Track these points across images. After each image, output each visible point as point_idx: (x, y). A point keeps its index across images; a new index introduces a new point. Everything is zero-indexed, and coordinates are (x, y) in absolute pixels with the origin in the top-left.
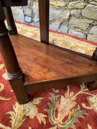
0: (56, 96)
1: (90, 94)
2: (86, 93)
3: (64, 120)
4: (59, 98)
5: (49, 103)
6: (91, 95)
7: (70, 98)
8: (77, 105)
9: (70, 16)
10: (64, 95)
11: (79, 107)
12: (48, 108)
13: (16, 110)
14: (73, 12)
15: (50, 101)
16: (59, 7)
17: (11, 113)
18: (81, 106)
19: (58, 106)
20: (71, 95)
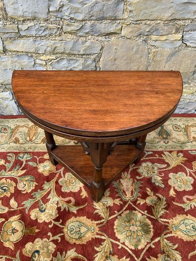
0: (116, 182)
2: (134, 168)
3: (132, 195)
4: (120, 182)
5: (116, 190)
6: (138, 168)
7: (126, 177)
8: (133, 180)
10: (121, 178)
11: (135, 180)
12: (117, 193)
13: (97, 207)
15: (115, 188)
17: (96, 211)
18: (136, 179)
19: (123, 188)
20: (126, 175)
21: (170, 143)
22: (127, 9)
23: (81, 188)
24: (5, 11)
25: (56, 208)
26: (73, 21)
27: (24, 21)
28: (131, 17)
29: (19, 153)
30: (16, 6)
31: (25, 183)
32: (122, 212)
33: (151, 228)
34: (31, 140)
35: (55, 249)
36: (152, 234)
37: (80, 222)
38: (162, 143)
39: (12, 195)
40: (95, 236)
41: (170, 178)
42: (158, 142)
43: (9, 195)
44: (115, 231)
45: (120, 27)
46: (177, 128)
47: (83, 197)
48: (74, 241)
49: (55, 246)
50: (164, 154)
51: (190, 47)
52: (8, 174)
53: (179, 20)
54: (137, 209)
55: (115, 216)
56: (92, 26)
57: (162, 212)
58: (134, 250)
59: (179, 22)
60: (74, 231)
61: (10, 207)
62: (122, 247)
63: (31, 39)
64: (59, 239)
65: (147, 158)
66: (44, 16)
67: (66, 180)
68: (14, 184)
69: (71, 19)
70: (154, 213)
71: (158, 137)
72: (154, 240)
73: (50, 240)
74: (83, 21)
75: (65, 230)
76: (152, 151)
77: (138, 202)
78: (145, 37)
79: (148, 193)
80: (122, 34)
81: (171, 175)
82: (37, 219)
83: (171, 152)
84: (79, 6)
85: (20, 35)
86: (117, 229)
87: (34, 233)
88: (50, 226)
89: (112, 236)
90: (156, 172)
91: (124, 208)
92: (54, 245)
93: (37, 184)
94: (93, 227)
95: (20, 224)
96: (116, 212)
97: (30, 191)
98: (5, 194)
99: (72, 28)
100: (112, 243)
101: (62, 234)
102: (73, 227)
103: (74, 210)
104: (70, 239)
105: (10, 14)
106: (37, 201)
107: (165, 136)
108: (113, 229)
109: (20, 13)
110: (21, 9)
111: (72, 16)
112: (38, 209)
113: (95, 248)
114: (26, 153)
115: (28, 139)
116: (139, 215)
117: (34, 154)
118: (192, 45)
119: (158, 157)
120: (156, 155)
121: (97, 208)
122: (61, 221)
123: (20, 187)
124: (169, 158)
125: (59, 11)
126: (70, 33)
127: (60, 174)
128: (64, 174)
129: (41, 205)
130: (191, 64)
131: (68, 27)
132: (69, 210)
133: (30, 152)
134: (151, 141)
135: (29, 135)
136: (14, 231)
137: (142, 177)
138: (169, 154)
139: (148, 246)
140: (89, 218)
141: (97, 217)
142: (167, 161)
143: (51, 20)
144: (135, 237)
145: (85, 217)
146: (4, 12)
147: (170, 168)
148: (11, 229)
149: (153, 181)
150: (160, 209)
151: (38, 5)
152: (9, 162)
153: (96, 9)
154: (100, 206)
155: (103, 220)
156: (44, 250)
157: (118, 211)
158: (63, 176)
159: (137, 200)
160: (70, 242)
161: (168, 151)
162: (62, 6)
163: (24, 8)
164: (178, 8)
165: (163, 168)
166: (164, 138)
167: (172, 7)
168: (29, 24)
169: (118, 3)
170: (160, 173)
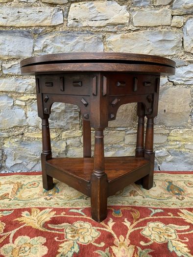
0: (104, 251)
1: (140, 228)
2: (136, 229)
4: (111, 251)
6: (142, 229)
7: (123, 244)
8: (135, 248)
9: (67, 147)
10: (113, 245)
11: (139, 248)
14: (69, 142)
18: (141, 246)
20: (122, 240)
21: (186, 199)
22: (107, 48)
27: (8, 60)
30: (3, 47)
38: (174, 199)
42: (168, 198)
46: (191, 184)
50: (181, 212)
51: (178, 84)
63: (14, 78)
65: (156, 217)
66: (28, 55)
67: (15, 246)
71: (167, 192)
76: (161, 209)
83: (191, 210)
84: (62, 46)
85: (3, 74)
90: (174, 236)
107: (177, 192)
109: (6, 53)
110: (7, 48)
118: (179, 82)
119: (172, 216)
120: (169, 214)
124: (190, 217)
125: (43, 51)
127: (8, 237)
128: (15, 237)
130: (184, 102)
134: (157, 197)
137: (150, 243)
138: (189, 212)
142: (188, 221)
149: (171, 249)
151: (24, 45)
153: (78, 47)
158: (11, 240)
161: (186, 209)
162: (46, 46)
163: (11, 48)
164: (155, 46)
165: (185, 231)
166: (176, 194)
167: (149, 44)
168: (13, 63)
169: (98, 43)
170: (181, 237)
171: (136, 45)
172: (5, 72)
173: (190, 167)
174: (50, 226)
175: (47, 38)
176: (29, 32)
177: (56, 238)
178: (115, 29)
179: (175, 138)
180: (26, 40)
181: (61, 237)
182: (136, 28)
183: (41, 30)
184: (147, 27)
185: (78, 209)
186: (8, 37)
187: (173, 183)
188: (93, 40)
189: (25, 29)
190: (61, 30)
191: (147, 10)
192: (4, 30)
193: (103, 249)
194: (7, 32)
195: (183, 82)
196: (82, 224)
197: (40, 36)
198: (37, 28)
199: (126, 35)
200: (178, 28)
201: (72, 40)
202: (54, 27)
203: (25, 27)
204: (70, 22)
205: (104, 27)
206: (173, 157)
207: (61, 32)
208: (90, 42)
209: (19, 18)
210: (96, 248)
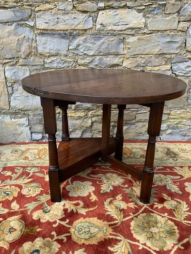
4: (132, 189)
9: (92, 123)
10: (133, 186)
12: (130, 198)
14: (94, 119)
15: (128, 194)
16: (78, 117)
17: (108, 213)
19: (136, 194)
20: (138, 184)
21: (179, 160)
22: (126, 47)
23: (90, 193)
24: (37, 49)
25: (62, 209)
26: (86, 56)
27: (49, 56)
28: (130, 52)
29: (27, 167)
30: (45, 46)
31: (30, 189)
32: (139, 215)
33: (175, 229)
34: (40, 158)
35: (59, 248)
36: (178, 235)
37: (89, 223)
38: (171, 160)
39: (14, 199)
40: (108, 237)
41: (187, 187)
42: (167, 160)
43: (11, 198)
44: (133, 232)
45: (121, 60)
46: (183, 150)
47: (92, 201)
48: (83, 241)
49: (60, 246)
50: (175, 168)
51: (180, 76)
52: (13, 182)
53: (166, 54)
54: (155, 212)
55: (130, 217)
56: (100, 59)
57: (185, 215)
58: (158, 251)
59: (166, 56)
60: (83, 231)
61: (11, 209)
62: (143, 248)
64: (65, 239)
65: (158, 171)
66: (64, 52)
67: (74, 186)
68: (18, 190)
69: (85, 54)
70: (176, 215)
71: (166, 156)
72: (181, 241)
73: (54, 239)
74: (93, 56)
75: (72, 230)
76: (162, 166)
77: (155, 206)
78: (141, 68)
79: (165, 198)
80: (124, 66)
81: (186, 184)
82: (39, 219)
83: (182, 167)
84: (91, 45)
86: (134, 230)
87: (34, 233)
88: (54, 226)
89: (130, 236)
90: (170, 182)
91: (141, 211)
92: (58, 244)
93: (43, 190)
94: (105, 228)
95: (20, 223)
96: (131, 214)
97: (35, 195)
98: (7, 197)
99: (85, 61)
100: (130, 243)
101: (68, 234)
102: (81, 227)
103: (83, 211)
104: (78, 239)
105: (39, 51)
106: (41, 203)
108: (130, 230)
109: (47, 51)
110: (48, 47)
111: (85, 52)
112: (42, 210)
113: (109, 248)
114: (34, 167)
115: (37, 157)
116: (159, 218)
117: (41, 167)
118: (180, 74)
119: (169, 171)
120: (167, 169)
121: (109, 210)
122: (68, 221)
123: (25, 192)
124: (181, 171)
125: (76, 49)
126: (83, 65)
127: (68, 182)
128: (72, 182)
129: (45, 207)
131: (82, 61)
132: (77, 212)
133: (38, 167)
134: (160, 158)
135: (38, 154)
136: (12, 230)
137: (156, 185)
138: (181, 169)
139: (176, 247)
140: (100, 219)
141: (109, 218)
142: (180, 174)
143: (70, 55)
144: (158, 238)
145: (96, 218)
146: (35, 50)
147: (184, 179)
148: (8, 228)
149: (168, 188)
150: (182, 212)
151: (61, 45)
152: (16, 173)
153: (103, 47)
154: (112, 209)
155: (117, 221)
156: (45, 249)
157: (134, 214)
158: (70, 183)
159: (154, 205)
160: (77, 242)
161: (179, 166)
162: (78, 45)
163: (51, 47)
164: (164, 46)
165: (177, 179)
166: (172, 157)
167: (159, 44)
168: (53, 59)
169: (119, 43)
170: (175, 182)
171: (149, 45)
172: (46, 66)
173: (183, 138)
174: (91, 175)
175: (79, 39)
176: (65, 34)
177: (97, 182)
178: (133, 32)
179: (174, 117)
180: (64, 40)
181: (100, 181)
182: (149, 32)
183: (75, 33)
184: (158, 31)
185: (106, 166)
186: (49, 38)
187: (171, 150)
188: (116, 41)
189: (62, 32)
190: (90, 33)
191: (159, 17)
192: (46, 32)
193: (128, 188)
194: (48, 34)
195: (183, 74)
196: (112, 175)
197: (74, 37)
198: (72, 31)
199: (141, 37)
200: (182, 31)
201: (99, 40)
202: (85, 30)
203: (63, 30)
204: (98, 26)
205: (125, 30)
206: (171, 131)
207: (91, 34)
208: (113, 42)
209: (58, 23)
210: (123, 188)
